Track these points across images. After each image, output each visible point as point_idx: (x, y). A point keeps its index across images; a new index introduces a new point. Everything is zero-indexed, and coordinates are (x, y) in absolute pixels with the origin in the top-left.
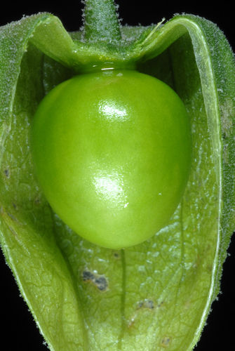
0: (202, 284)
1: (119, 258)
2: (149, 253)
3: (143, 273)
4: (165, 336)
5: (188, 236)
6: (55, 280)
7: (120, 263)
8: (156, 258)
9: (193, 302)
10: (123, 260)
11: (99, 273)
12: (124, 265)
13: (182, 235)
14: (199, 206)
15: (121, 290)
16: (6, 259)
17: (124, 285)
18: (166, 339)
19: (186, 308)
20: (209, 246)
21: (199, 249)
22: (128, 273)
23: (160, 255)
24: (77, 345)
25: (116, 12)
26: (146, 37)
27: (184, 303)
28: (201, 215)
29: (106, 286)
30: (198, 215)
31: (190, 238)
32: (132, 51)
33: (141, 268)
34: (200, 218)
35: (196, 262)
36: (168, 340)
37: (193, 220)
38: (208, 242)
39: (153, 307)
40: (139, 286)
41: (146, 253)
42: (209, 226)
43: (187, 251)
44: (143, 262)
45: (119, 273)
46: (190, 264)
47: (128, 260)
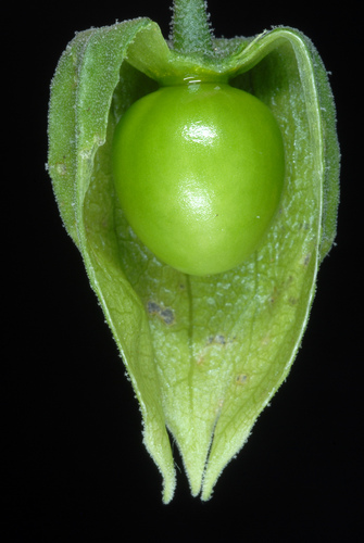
0: (283, 318)
1: (185, 289)
2: (219, 284)
3: (212, 306)
4: (241, 372)
5: (263, 266)
6: (135, 308)
7: (186, 295)
8: (226, 290)
9: (272, 336)
10: (189, 292)
11: (166, 305)
12: (190, 297)
13: (256, 267)
14: (278, 234)
15: (188, 324)
16: (91, 281)
17: (191, 318)
18: (242, 376)
19: (264, 343)
20: (291, 277)
21: (276, 281)
22: (195, 306)
23: (232, 287)
24: (150, 380)
25: (208, 21)
26: (244, 49)
27: (260, 339)
28: (281, 244)
29: (172, 319)
30: (277, 245)
31: (266, 269)
32: (227, 64)
33: (211, 301)
34: (279, 248)
35: (272, 295)
36: (245, 377)
37: (271, 251)
38: (289, 273)
39: (224, 343)
40: (209, 320)
41: (215, 285)
42: (291, 256)
43: (261, 282)
44: (212, 294)
45: (185, 306)
46: (265, 297)
47: (194, 292)
